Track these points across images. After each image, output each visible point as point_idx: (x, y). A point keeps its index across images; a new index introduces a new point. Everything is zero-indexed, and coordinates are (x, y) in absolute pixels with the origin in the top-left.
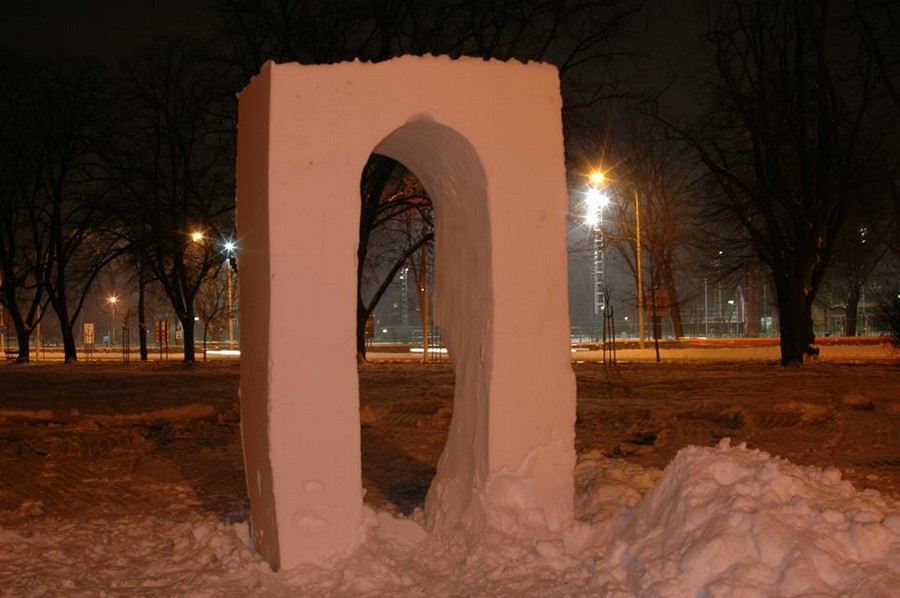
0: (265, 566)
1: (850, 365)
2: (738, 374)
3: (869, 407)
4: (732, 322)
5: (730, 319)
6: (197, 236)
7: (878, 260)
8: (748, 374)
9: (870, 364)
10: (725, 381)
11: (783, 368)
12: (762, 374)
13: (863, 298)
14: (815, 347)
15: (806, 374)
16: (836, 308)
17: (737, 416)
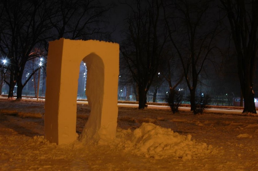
0: (56, 144)
1: (156, 110)
2: (127, 111)
3: (163, 120)
4: (121, 96)
5: (121, 95)
7: (162, 82)
8: (130, 111)
9: (161, 110)
10: (125, 112)
11: (139, 110)
12: (134, 111)
13: (158, 92)
14: (147, 105)
15: (145, 112)
16: (150, 95)
17: (134, 121)
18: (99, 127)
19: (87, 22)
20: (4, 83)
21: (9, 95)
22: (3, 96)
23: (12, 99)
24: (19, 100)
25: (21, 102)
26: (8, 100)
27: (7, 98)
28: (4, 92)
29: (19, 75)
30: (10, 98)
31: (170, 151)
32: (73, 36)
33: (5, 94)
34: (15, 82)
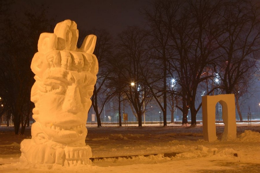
6: (133, 84)
18: (228, 134)
19: (257, 37)
20: (176, 108)
21: (183, 122)
22: (176, 123)
23: (186, 125)
24: (194, 126)
25: (195, 128)
26: (182, 127)
27: (181, 125)
28: (176, 118)
29: (191, 100)
30: (185, 125)
31: (252, 140)
32: (243, 54)
33: (178, 120)
34: (188, 106)
